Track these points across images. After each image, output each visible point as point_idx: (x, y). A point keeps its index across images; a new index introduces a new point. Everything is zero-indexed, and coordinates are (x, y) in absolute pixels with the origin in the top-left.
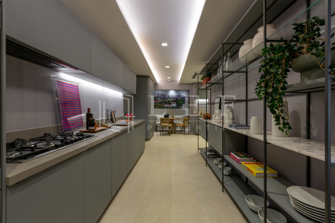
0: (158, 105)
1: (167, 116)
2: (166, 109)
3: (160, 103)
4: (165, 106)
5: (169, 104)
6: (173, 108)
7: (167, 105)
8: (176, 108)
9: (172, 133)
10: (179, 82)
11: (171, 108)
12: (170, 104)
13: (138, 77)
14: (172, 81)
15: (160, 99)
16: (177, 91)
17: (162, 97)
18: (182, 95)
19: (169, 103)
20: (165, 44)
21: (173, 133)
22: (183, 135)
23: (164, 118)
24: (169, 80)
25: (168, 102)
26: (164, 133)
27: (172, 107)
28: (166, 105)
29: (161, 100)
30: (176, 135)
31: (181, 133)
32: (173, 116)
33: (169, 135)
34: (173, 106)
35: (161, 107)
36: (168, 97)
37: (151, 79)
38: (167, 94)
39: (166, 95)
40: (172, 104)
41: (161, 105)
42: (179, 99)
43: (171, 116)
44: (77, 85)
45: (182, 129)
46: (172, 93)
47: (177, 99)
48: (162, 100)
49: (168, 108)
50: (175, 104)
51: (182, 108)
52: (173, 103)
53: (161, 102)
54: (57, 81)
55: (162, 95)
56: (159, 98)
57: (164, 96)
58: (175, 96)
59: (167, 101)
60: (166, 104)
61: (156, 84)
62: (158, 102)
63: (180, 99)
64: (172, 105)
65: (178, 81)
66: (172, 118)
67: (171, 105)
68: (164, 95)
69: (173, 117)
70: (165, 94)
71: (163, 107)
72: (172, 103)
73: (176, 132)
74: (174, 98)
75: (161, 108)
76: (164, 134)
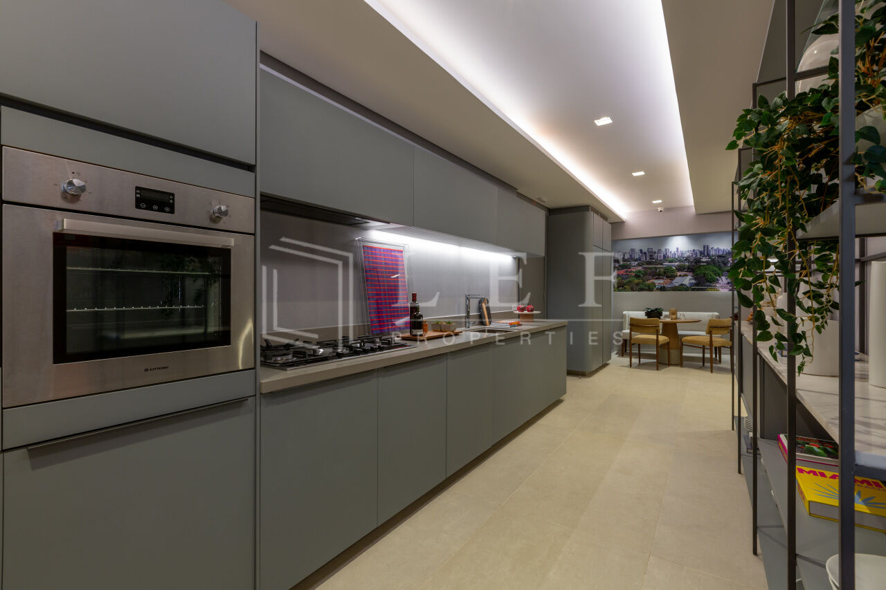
0: (630, 282)
1: (654, 313)
2: (659, 293)
3: (637, 276)
4: (654, 284)
5: (667, 277)
6: (682, 288)
7: (661, 281)
8: (693, 290)
9: (669, 364)
10: (693, 210)
11: (675, 289)
12: (672, 277)
13: (552, 212)
14: (671, 209)
15: (639, 265)
16: (694, 237)
17: (643, 259)
18: (715, 248)
19: (669, 275)
20: (604, 121)
21: (672, 362)
22: (707, 374)
23: (646, 317)
24: (659, 209)
25: (665, 273)
26: (643, 361)
27: (677, 285)
28: (659, 282)
29: (640, 268)
30: (685, 370)
31: (702, 368)
32: (674, 313)
33: (657, 369)
34: (682, 285)
35: (641, 286)
36: (665, 256)
37: (597, 212)
38: (659, 250)
39: (657, 251)
40: (676, 276)
41: (641, 280)
42: (703, 262)
43: (667, 313)
44: (401, 249)
45: (708, 355)
46: (679, 246)
47: (698, 261)
48: (645, 268)
49: (663, 289)
50: (689, 277)
51: (715, 289)
52: (680, 276)
53: (639, 272)
54: (363, 246)
55: (645, 253)
56: (636, 260)
57: (651, 256)
58: (688, 254)
59: (660, 268)
60: (657, 279)
61: (617, 224)
62: (631, 272)
63: (705, 262)
64: (677, 281)
65: (688, 207)
66: (672, 319)
67: (674, 281)
68: (651, 254)
69: (674, 317)
70: (655, 250)
71: (649, 286)
72: (679, 274)
73: (685, 363)
74: (687, 259)
75: (642, 290)
76: (645, 364)
